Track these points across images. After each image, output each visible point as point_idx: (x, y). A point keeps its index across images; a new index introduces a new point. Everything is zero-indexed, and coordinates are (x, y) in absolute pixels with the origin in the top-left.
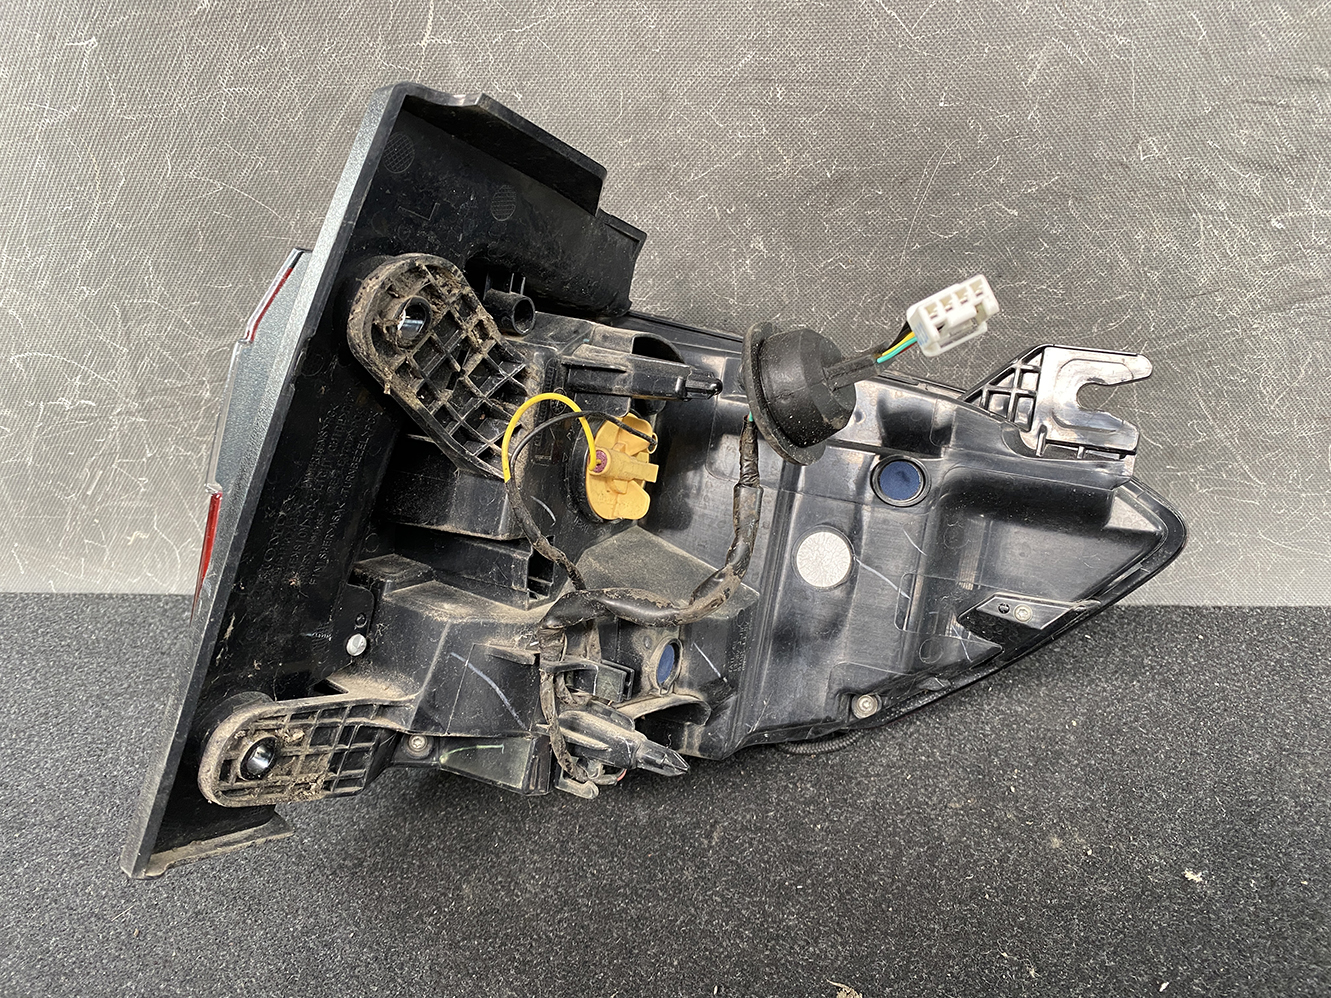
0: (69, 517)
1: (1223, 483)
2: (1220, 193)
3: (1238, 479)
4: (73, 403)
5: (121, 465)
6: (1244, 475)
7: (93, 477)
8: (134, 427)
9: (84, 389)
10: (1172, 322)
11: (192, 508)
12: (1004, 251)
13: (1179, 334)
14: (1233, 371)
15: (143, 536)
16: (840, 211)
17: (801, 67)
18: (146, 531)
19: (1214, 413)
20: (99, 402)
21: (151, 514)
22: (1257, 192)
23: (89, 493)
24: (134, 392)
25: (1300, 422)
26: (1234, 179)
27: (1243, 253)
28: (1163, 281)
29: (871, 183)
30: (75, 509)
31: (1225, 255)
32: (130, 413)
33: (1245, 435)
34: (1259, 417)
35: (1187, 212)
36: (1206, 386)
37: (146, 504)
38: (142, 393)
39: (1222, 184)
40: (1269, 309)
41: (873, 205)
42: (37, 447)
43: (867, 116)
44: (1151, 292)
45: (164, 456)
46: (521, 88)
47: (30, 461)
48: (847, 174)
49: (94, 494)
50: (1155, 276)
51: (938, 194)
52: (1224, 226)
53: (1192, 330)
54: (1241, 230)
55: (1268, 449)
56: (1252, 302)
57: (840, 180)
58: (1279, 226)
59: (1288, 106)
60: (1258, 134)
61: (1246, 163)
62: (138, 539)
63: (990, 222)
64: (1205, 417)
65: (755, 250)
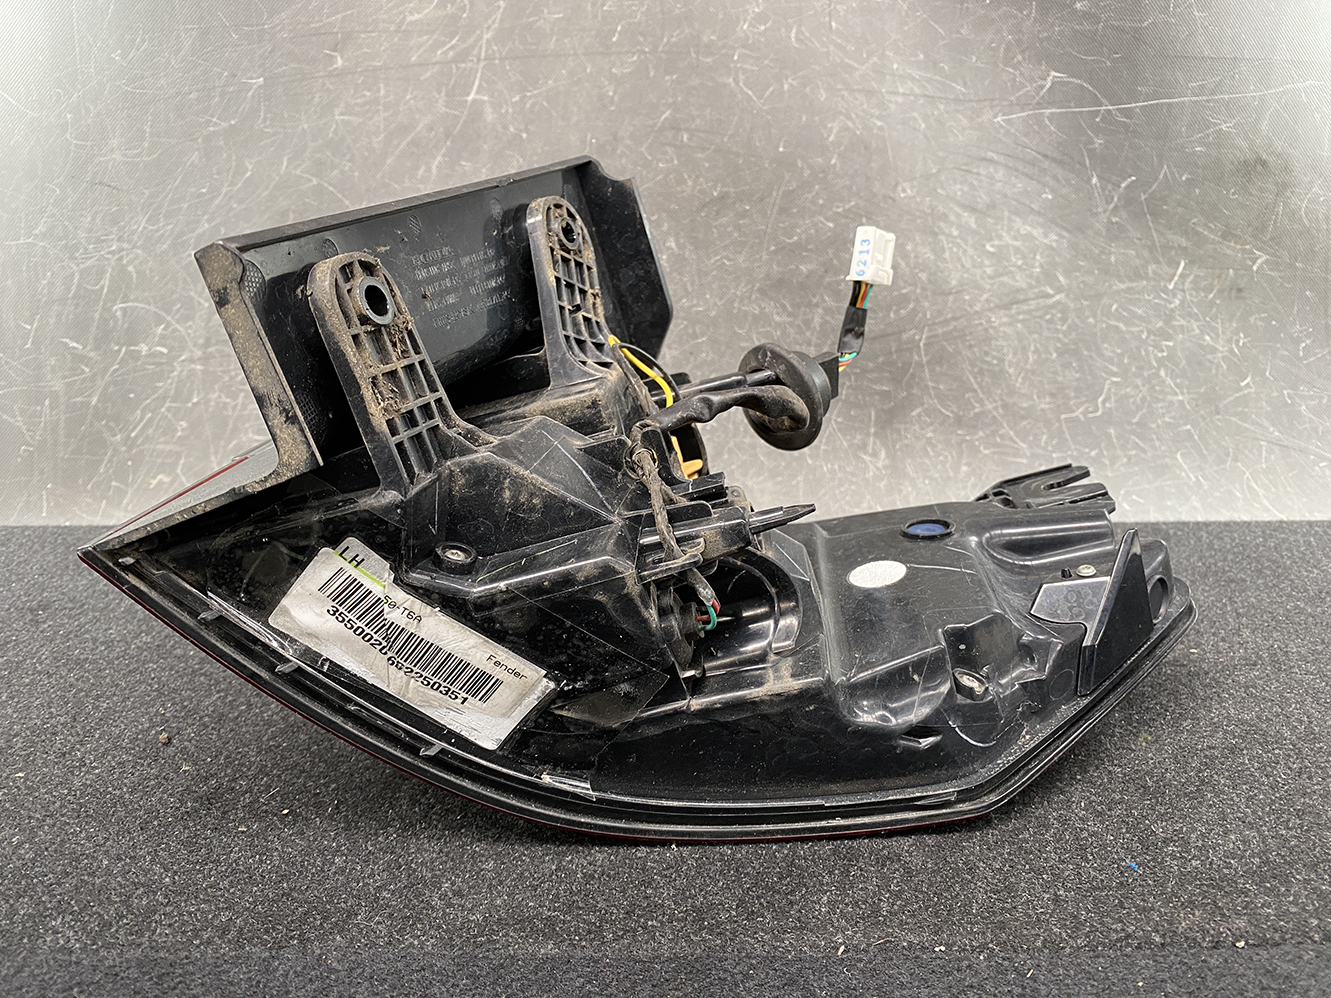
0: (107, 458)
1: (997, 445)
2: (952, 224)
3: (1007, 442)
4: (150, 349)
5: (168, 409)
6: (1011, 439)
7: (142, 419)
8: (192, 373)
9: (163, 337)
10: (940, 313)
11: (216, 453)
12: (827, 253)
13: (946, 322)
14: (987, 354)
15: (166, 479)
16: (724, 220)
17: (698, 121)
18: (169, 474)
19: (981, 387)
20: (171, 349)
21: (179, 457)
22: (974, 226)
23: (133, 435)
24: (201, 341)
25: (1039, 397)
26: (958, 216)
27: (974, 266)
28: (930, 281)
29: (741, 201)
30: (116, 450)
31: (963, 266)
32: (192, 360)
33: (1005, 406)
34: (1012, 392)
35: (935, 234)
36: (972, 365)
37: (177, 448)
38: (207, 344)
39: (952, 218)
40: (998, 307)
41: (743, 215)
42: (106, 388)
43: (738, 155)
44: (924, 289)
45: (207, 402)
46: (527, 130)
47: (94, 400)
48: (727, 193)
49: (137, 436)
50: (924, 276)
51: (783, 210)
52: (959, 246)
53: (954, 319)
54: (971, 251)
55: (1023, 418)
56: (987, 300)
57: (723, 197)
58: (991, 250)
59: (978, 174)
60: (966, 188)
61: (964, 207)
62: (161, 483)
63: (817, 231)
64: (975, 391)
65: (669, 248)
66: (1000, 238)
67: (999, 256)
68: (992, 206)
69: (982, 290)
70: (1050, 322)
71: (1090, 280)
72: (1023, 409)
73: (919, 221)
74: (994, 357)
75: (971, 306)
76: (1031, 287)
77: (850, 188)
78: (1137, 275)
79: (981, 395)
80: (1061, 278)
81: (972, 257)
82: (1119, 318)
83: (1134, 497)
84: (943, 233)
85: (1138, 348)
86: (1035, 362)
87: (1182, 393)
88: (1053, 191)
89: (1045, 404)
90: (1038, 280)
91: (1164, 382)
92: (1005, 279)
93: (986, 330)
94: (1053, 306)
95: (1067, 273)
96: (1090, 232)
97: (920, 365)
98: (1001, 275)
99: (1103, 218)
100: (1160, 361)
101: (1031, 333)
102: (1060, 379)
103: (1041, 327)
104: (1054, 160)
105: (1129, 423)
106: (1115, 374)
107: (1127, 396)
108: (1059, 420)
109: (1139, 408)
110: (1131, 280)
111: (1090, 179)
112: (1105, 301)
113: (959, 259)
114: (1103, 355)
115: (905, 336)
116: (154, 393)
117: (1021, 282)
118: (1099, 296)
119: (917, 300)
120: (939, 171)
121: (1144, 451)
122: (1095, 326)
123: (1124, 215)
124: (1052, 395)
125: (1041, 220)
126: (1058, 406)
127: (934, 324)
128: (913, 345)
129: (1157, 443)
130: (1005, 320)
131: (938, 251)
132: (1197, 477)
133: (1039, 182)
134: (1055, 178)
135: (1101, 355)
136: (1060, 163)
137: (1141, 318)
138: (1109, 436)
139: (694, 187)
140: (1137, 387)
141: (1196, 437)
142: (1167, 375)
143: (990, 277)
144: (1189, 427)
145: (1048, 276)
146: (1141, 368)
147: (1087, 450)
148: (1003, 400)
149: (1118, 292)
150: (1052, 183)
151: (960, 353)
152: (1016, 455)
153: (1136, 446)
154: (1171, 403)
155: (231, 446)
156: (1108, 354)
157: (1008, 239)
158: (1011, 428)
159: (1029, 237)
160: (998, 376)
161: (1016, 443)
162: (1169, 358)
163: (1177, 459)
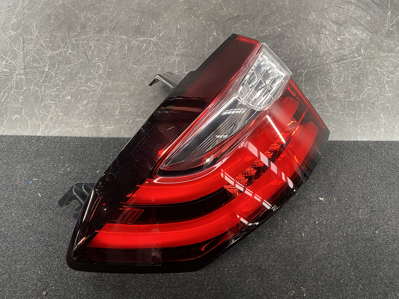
66: (344, 35)
67: (341, 43)
68: (345, 22)
69: (331, 55)
70: (352, 67)
71: (373, 52)
72: (333, 97)
73: (314, 29)
74: (328, 79)
75: (325, 61)
76: (350, 54)
77: (290, 15)
78: (391, 51)
79: (320, 92)
80: (362, 51)
81: (331, 42)
82: (378, 66)
83: (363, 128)
84: (323, 34)
85: (381, 77)
86: (343, 81)
87: (391, 93)
88: (371, 16)
89: (342, 96)
90: (353, 52)
91: (386, 89)
92: (340, 51)
93: (328, 70)
94: (356, 61)
95: (365, 49)
96: (380, 34)
97: (301, 81)
98: (340, 49)
99: (387, 28)
100: (387, 82)
101: (344, 71)
102: (350, 87)
103: (349, 69)
104: (376, 4)
105: (369, 103)
106: (369, 86)
107: (371, 94)
108: (345, 101)
109: (374, 98)
110: (388, 52)
111: (387, 13)
112: (376, 60)
113: (326, 44)
114: (368, 79)
115: (298, 71)
116: (7, 86)
117: (347, 53)
118: (374, 58)
119: (306, 59)
120: (328, 7)
121: (371, 112)
122: (369, 69)
123: (395, 27)
124: (345, 92)
125: (362, 28)
126: (346, 96)
127: (310, 67)
128: (301, 74)
129: (376, 110)
130: (337, 66)
131: (319, 41)
132: (385, 121)
133: (366, 12)
134: (374, 11)
135: (367, 79)
136: (378, 5)
137: (387, 67)
138: (360, 107)
139: (226, 12)
140: (376, 90)
141: (390, 108)
142: (387, 87)
143: (336, 51)
144: (389, 104)
145: (358, 50)
146: (380, 84)
147: (352, 112)
148: (327, 94)
149: (382, 57)
150: (372, 13)
151: (316, 78)
152: (327, 113)
153: (369, 111)
154: (386, 96)
155: (42, 105)
156: (369, 79)
157: (347, 36)
158: (328, 104)
159: (356, 35)
160: (328, 85)
161: (328, 108)
162: (390, 81)
163: (381, 115)
